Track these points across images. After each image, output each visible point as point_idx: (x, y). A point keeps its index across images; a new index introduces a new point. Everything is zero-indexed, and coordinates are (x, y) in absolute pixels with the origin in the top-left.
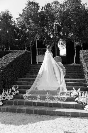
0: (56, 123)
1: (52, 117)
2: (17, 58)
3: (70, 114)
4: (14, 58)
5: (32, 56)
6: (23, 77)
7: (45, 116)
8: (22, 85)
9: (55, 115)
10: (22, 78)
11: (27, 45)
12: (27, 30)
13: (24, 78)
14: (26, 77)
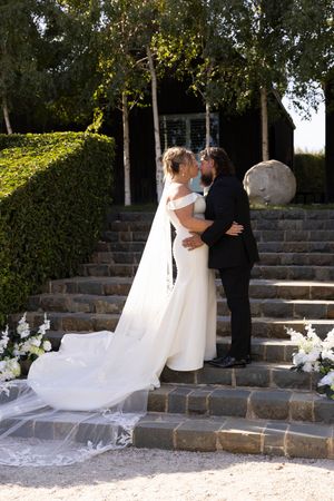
0: (209, 482)
1: (196, 458)
2: (41, 176)
3: (284, 448)
4: (24, 174)
5: (131, 158)
6: (76, 274)
7: (164, 452)
8: (67, 311)
9: (213, 450)
10: (68, 276)
11: (102, 101)
12: (103, 17)
13: (78, 280)
14: (89, 275)
